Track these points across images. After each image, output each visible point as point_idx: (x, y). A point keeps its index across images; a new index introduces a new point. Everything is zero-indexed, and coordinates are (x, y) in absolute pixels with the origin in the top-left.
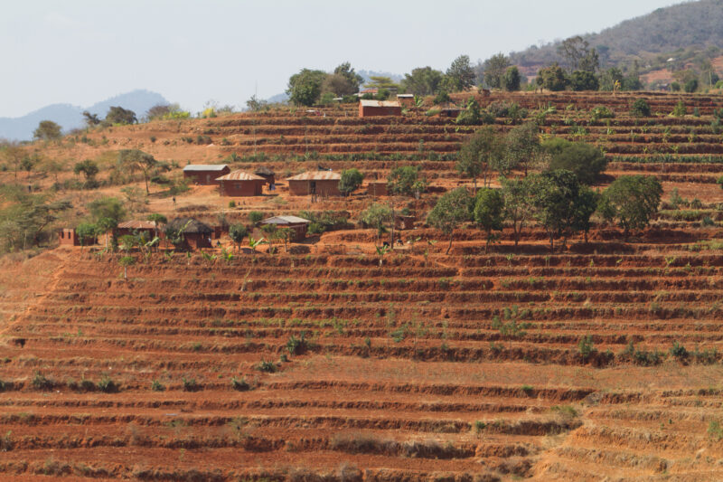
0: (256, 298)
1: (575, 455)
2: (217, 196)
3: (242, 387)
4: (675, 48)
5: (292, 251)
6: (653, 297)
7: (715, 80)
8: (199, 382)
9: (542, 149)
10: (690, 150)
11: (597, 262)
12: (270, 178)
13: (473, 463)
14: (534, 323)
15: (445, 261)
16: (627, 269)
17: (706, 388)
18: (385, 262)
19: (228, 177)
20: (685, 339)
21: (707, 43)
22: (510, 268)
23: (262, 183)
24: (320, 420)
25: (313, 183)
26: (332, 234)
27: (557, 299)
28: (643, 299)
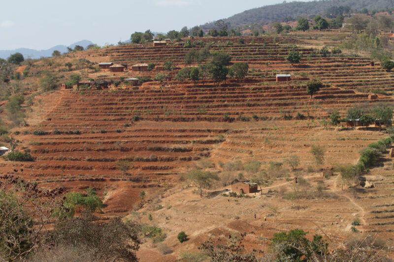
0: (123, 104)
1: (224, 150)
2: (109, 72)
3: (119, 132)
4: (251, 23)
5: (134, 89)
6: (246, 100)
7: (264, 32)
8: (106, 130)
9: (211, 55)
10: (257, 54)
11: (229, 90)
12: (126, 66)
13: (192, 153)
14: (210, 109)
15: (181, 90)
16: (239, 91)
17: (264, 128)
18: (162, 91)
19: (113, 66)
20: (257, 113)
21: (261, 21)
22: (202, 92)
23: (123, 68)
24: (143, 141)
25: (139, 68)
26: (146, 83)
27: (217, 101)
28: (243, 101)
